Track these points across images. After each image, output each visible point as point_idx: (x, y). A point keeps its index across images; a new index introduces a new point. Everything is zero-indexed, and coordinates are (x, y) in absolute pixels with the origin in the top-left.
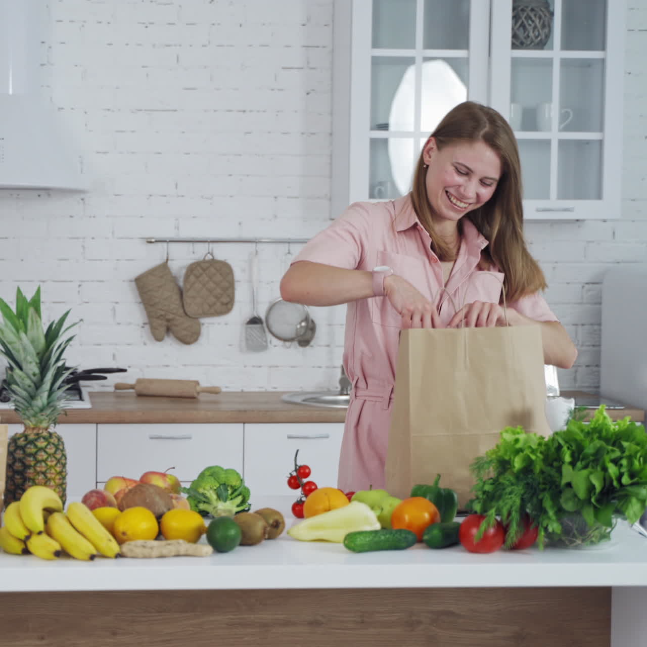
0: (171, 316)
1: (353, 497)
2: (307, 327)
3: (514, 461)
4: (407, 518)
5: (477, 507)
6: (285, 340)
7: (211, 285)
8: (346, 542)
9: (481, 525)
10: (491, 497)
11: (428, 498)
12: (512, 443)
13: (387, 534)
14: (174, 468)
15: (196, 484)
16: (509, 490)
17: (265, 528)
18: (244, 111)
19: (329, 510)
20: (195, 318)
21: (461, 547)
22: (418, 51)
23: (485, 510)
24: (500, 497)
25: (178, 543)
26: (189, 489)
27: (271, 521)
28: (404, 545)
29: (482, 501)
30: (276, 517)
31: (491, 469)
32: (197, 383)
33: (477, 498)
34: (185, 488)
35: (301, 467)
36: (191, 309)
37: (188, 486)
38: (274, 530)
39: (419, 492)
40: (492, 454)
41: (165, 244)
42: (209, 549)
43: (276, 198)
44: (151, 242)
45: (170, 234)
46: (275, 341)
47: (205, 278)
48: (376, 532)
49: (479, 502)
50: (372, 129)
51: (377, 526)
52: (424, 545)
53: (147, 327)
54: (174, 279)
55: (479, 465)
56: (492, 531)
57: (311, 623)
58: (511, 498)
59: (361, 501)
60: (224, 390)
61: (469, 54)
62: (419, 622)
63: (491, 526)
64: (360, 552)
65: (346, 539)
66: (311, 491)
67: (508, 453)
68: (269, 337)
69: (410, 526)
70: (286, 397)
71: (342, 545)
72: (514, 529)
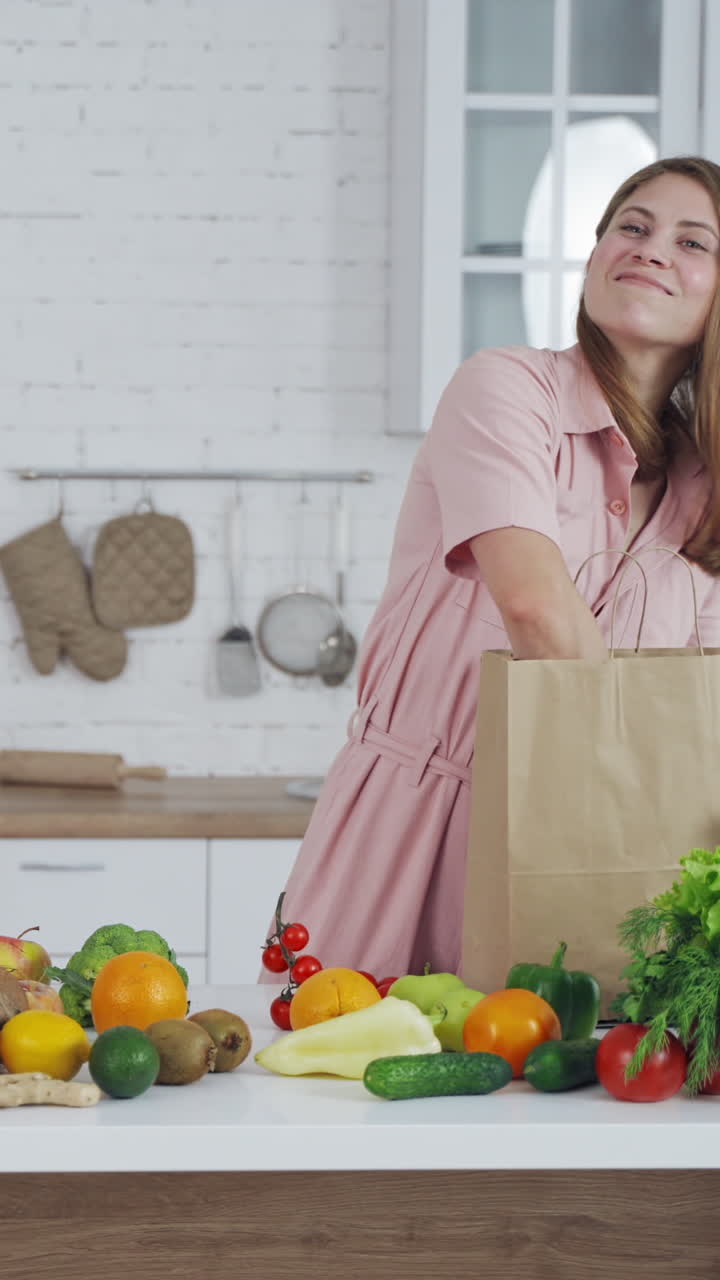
0: (67, 626)
1: (393, 987)
2: (339, 649)
3: (706, 917)
4: (494, 1030)
5: (632, 1010)
6: (296, 673)
7: (149, 564)
8: (369, 1078)
9: (639, 1045)
10: (659, 990)
11: (539, 992)
12: (704, 881)
13: (451, 1062)
14: (37, 929)
15: (79, 960)
16: (694, 974)
17: (208, 1051)
18: (213, 218)
19: (340, 1015)
20: (117, 630)
21: (601, 1090)
22: (559, 100)
23: (647, 1015)
24: (677, 990)
25: (33, 1079)
26: (64, 971)
27: (222, 1037)
28: (487, 1084)
29: (641, 997)
30: (233, 1028)
31: (663, 933)
32: (119, 759)
33: (634, 991)
34: (56, 970)
35: (288, 928)
36: (109, 610)
37: (61, 964)
38: (229, 1053)
39: (522, 979)
40: (666, 903)
41: (56, 483)
42: (92, 1091)
43: (277, 390)
44: (27, 478)
45: (67, 461)
46: (277, 676)
47: (136, 549)
48: (429, 1058)
49: (637, 999)
50: (468, 253)
51: (435, 1047)
52: (526, 1085)
53: (22, 648)
54: (75, 553)
55: (637, 925)
56: (661, 1057)
57: (306, 1241)
58: (699, 991)
59: (402, 997)
60: (172, 772)
61: (660, 104)
62: (527, 1239)
63: (658, 1047)
64: (395, 1099)
65: (367, 1073)
66: (308, 974)
67: (696, 903)
68: (265, 667)
69: (499, 1045)
70: (295, 788)
71: (361, 1084)
72: (703, 1053)
